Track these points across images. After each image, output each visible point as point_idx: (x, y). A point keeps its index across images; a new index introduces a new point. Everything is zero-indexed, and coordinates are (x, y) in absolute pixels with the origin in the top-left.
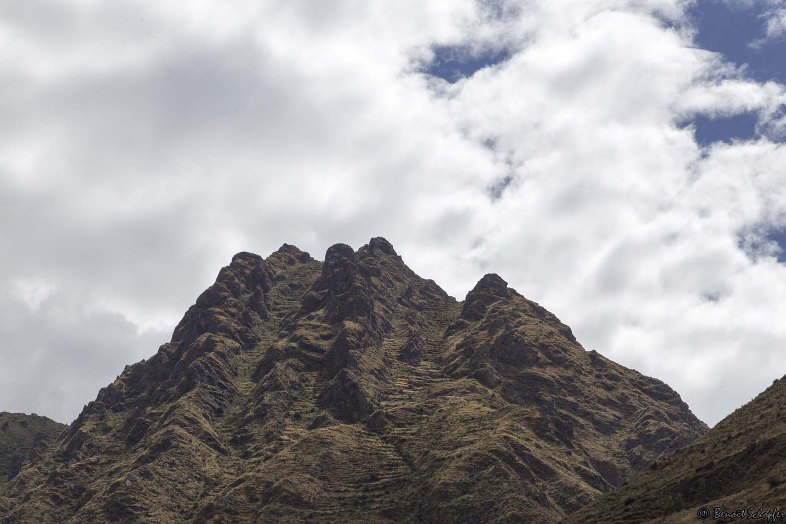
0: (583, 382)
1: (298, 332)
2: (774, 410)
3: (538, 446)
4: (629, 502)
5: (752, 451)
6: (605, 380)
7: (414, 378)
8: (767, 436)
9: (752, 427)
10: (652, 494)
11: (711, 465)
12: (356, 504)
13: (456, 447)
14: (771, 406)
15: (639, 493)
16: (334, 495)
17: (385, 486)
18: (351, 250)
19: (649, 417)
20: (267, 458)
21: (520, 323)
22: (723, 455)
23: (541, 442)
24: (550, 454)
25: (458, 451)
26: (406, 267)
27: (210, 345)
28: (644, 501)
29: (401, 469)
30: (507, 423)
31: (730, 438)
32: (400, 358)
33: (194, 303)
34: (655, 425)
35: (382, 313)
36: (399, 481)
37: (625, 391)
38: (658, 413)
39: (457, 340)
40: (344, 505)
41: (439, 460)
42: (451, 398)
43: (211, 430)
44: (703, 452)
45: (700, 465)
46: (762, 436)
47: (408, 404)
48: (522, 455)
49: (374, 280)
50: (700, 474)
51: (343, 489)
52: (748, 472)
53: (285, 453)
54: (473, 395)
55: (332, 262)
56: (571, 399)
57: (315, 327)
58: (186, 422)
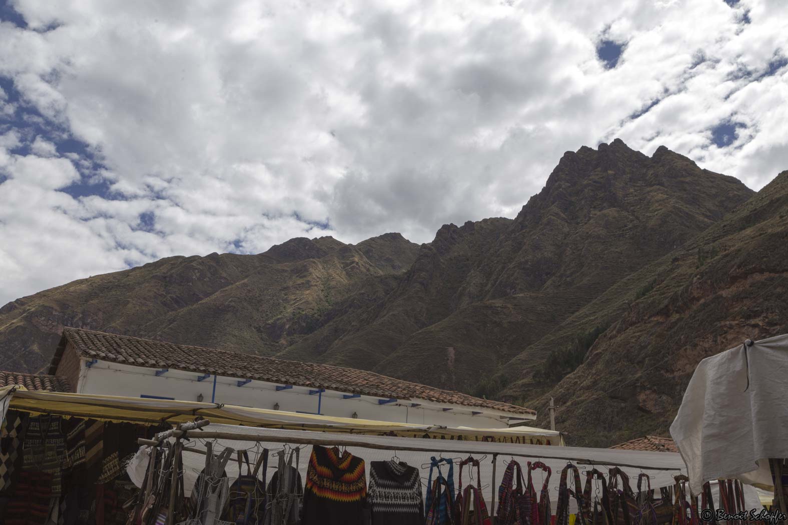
0: (701, 181)
1: (591, 178)
2: (779, 186)
3: (686, 207)
4: (725, 226)
5: (772, 202)
6: (711, 179)
7: (636, 188)
8: (778, 196)
9: (771, 193)
10: (733, 222)
11: (756, 209)
12: (620, 236)
13: (655, 212)
14: (778, 184)
15: (728, 222)
16: (612, 234)
17: (630, 228)
18: (607, 144)
19: (729, 191)
20: (586, 223)
21: (675, 162)
22: (760, 205)
23: (688, 206)
24: (691, 209)
25: (656, 213)
26: (629, 148)
27: (560, 186)
28: (730, 226)
29: (635, 222)
30: (674, 200)
31: (762, 198)
32: (630, 181)
33: (552, 171)
34: (732, 193)
35: (621, 166)
36: (635, 226)
37: (719, 182)
38: (732, 189)
39: (651, 172)
40: (615, 237)
41: (649, 217)
42: (651, 194)
43: (564, 216)
44: (752, 204)
45: (751, 210)
46: (776, 196)
47: (635, 198)
48: (681, 212)
49: (617, 154)
50: (752, 213)
51: (614, 231)
52: (771, 211)
53: (592, 221)
54: (659, 191)
55: (601, 150)
56: (698, 188)
57: (598, 174)
58: (554, 214)
